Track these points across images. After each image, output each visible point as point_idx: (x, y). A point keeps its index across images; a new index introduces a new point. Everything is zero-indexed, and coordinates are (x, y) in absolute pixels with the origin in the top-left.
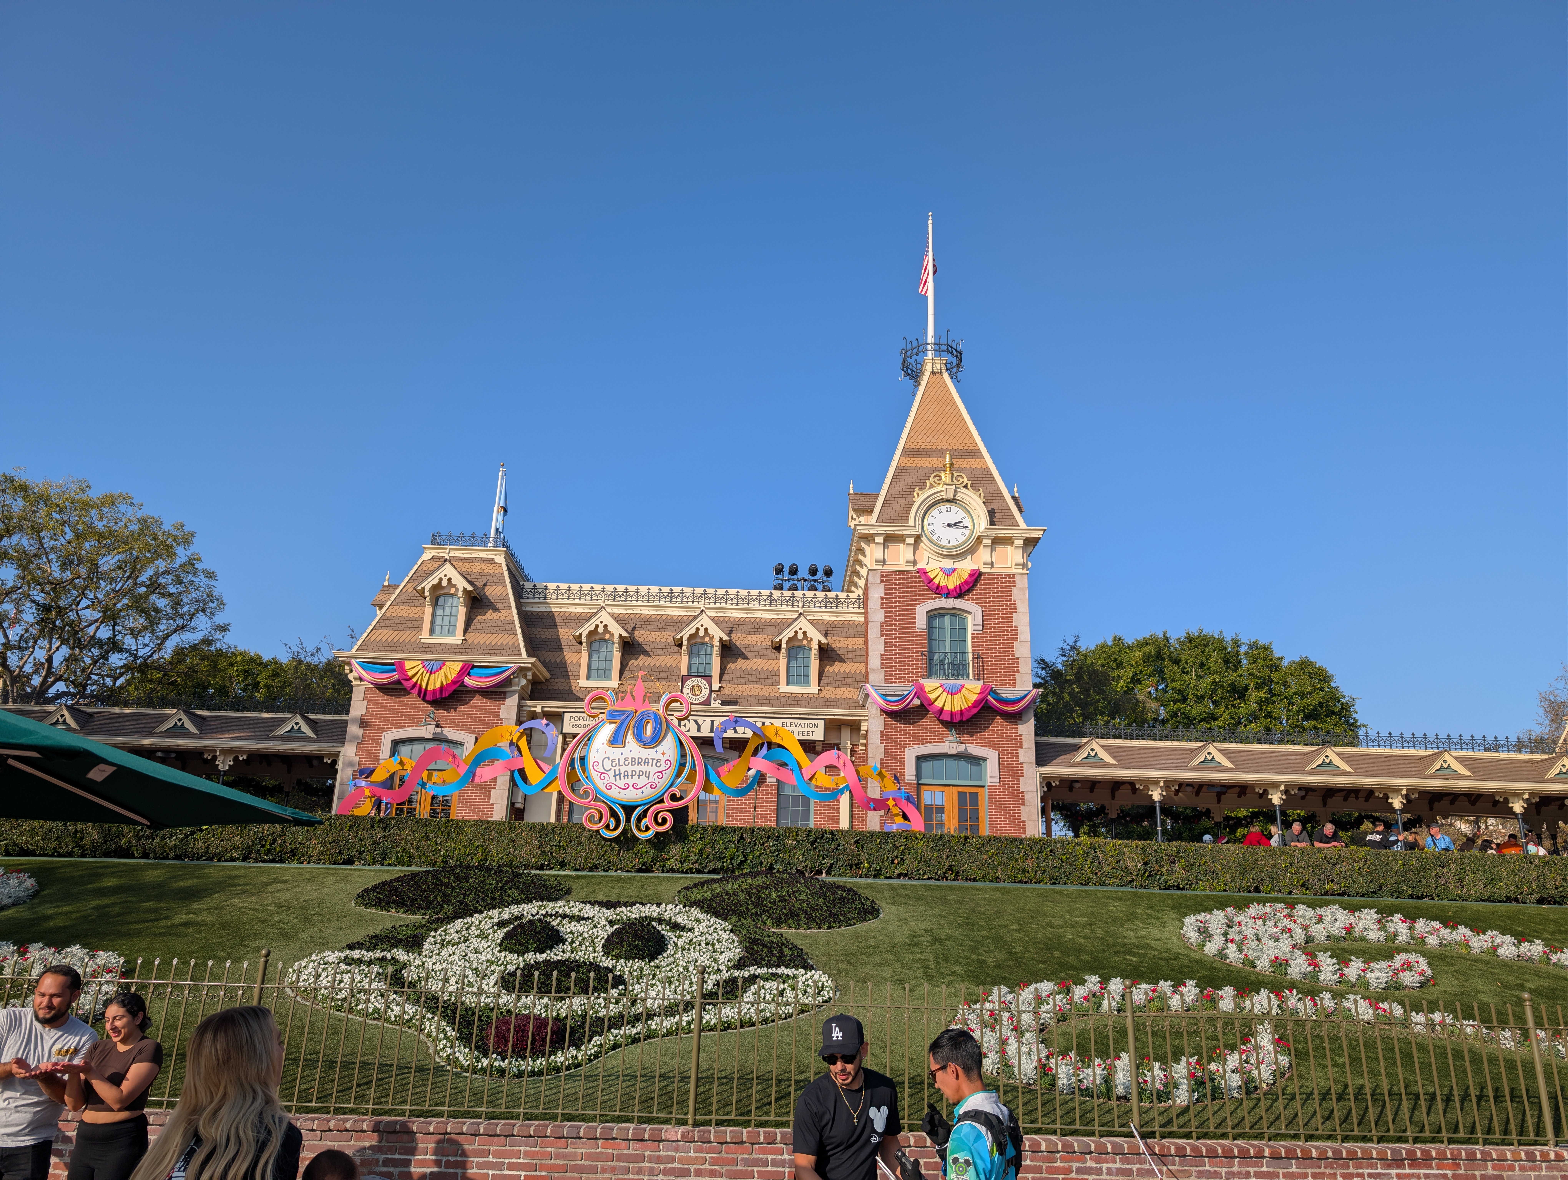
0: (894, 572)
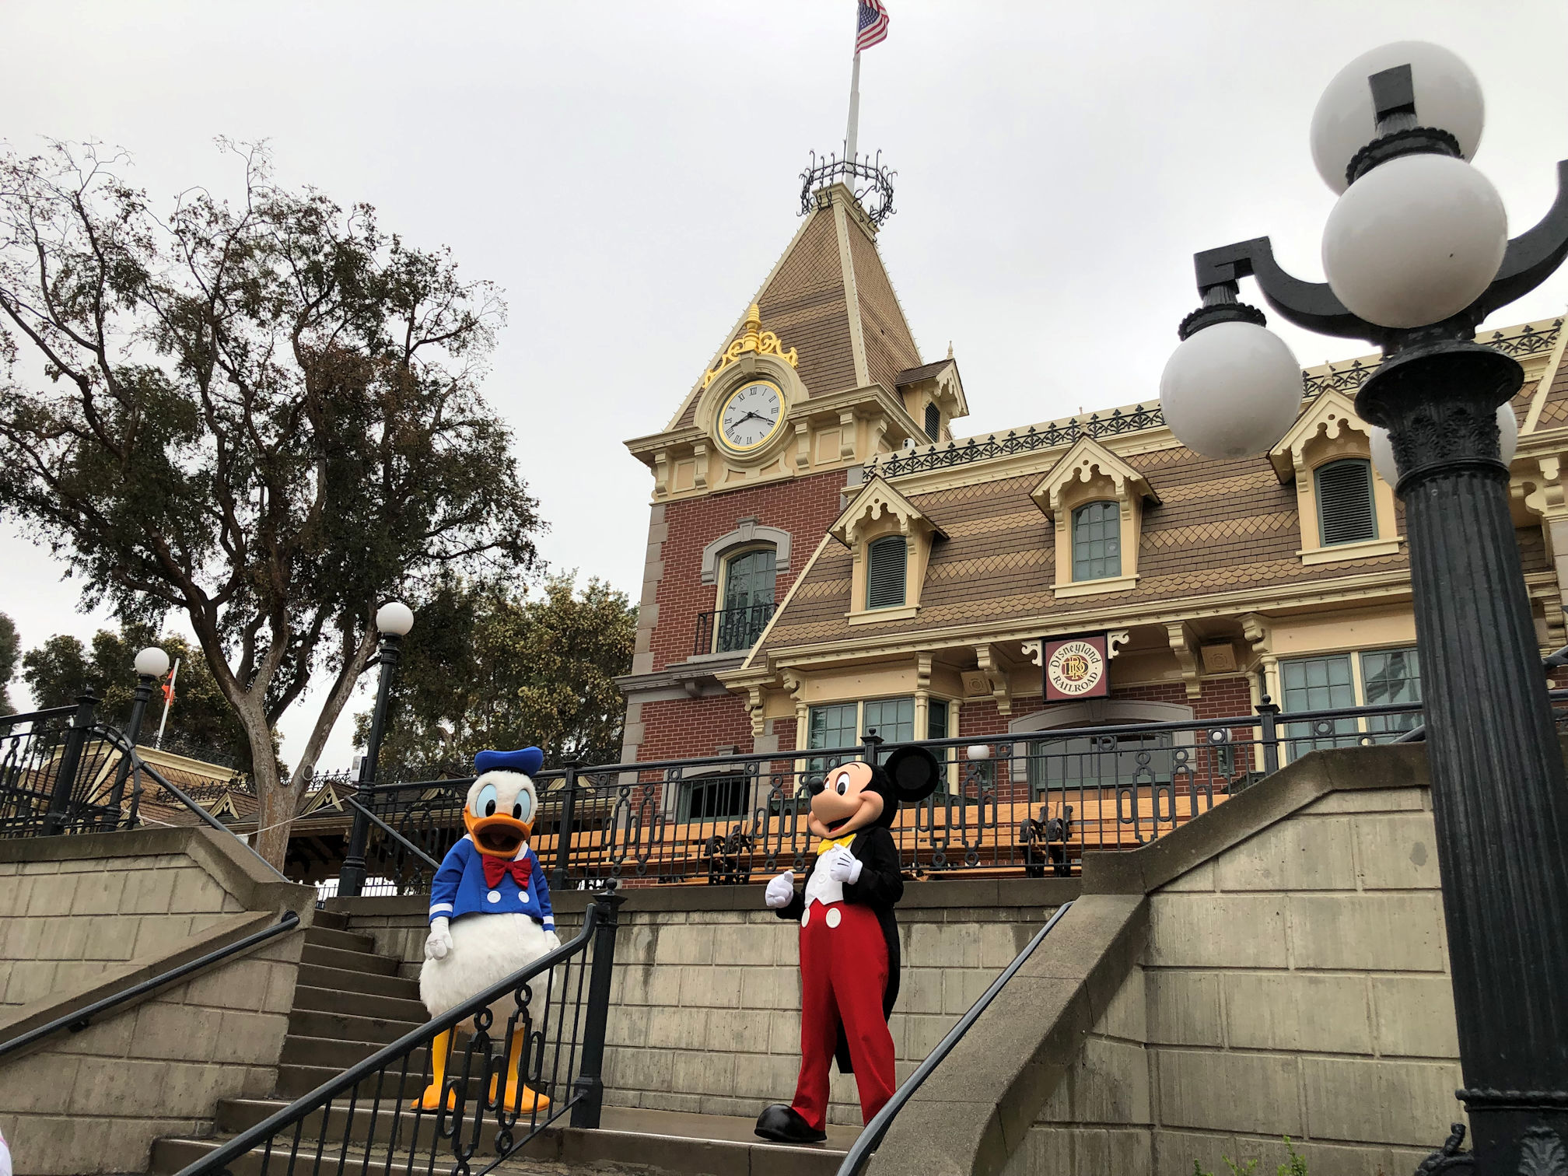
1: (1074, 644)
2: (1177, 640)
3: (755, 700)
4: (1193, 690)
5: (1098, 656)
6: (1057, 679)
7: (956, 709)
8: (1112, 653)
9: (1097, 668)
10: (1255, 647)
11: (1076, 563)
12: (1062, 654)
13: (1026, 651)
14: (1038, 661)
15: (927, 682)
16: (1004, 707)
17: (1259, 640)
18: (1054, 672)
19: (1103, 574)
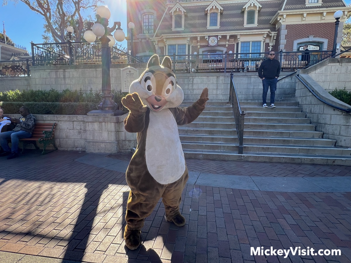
1: (213, 37)
2: (228, 38)
3: (156, 43)
4: (227, 45)
5: (216, 39)
6: (210, 43)
7: (191, 46)
8: (219, 39)
9: (216, 41)
10: (238, 40)
11: (210, 23)
12: (211, 38)
13: (205, 38)
14: (207, 40)
15: (189, 42)
16: (199, 46)
17: (239, 39)
18: (210, 42)
19: (214, 26)
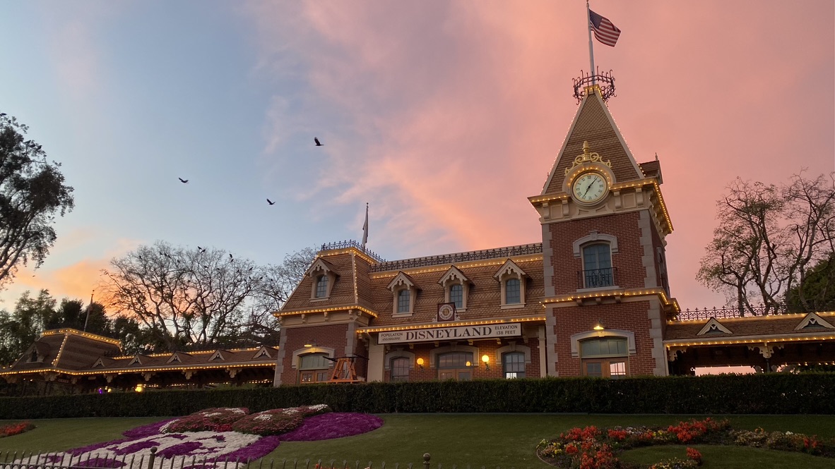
0: (556, 223)
